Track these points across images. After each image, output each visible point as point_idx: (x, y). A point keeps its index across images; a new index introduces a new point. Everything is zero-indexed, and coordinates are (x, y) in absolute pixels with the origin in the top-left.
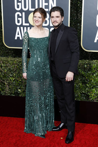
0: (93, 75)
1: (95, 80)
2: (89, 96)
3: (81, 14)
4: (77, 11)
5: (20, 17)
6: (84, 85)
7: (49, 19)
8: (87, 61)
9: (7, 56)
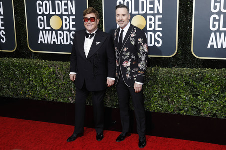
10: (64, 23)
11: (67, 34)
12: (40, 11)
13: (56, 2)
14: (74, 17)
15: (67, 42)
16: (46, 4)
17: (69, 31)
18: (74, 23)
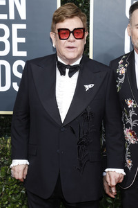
11: (3, 67)
14: (24, 26)
15: (4, 84)
17: (11, 58)
18: (23, 40)
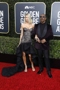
0: (55, 47)
1: (56, 49)
2: (53, 56)
3: (50, 19)
4: (48, 17)
5: (23, 20)
6: (51, 51)
7: (36, 21)
8: (52, 40)
9: (17, 38)
10: (33, 21)
12: (22, 16)
13: (30, 12)
16: (25, 13)
